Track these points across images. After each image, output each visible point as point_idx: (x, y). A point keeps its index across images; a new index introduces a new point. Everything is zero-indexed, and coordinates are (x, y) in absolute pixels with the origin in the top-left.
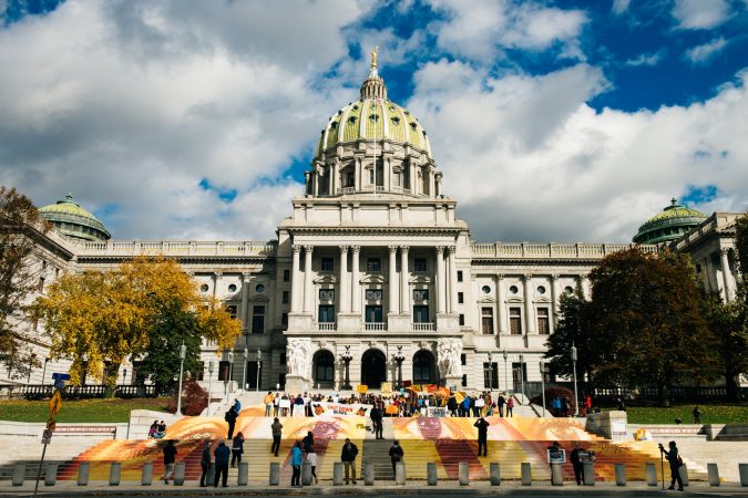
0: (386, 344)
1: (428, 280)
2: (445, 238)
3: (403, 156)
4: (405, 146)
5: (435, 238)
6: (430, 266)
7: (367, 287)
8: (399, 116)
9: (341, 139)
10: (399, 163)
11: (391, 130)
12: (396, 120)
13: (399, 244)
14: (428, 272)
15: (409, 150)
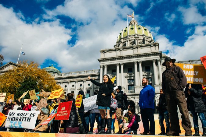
0: (134, 98)
1: (151, 74)
2: (155, 57)
3: (142, 39)
4: (143, 35)
5: (152, 57)
6: (151, 69)
7: (128, 78)
8: (140, 27)
9: (122, 37)
10: (141, 41)
11: (137, 32)
12: (139, 28)
13: (137, 61)
14: (150, 71)
15: (144, 36)
